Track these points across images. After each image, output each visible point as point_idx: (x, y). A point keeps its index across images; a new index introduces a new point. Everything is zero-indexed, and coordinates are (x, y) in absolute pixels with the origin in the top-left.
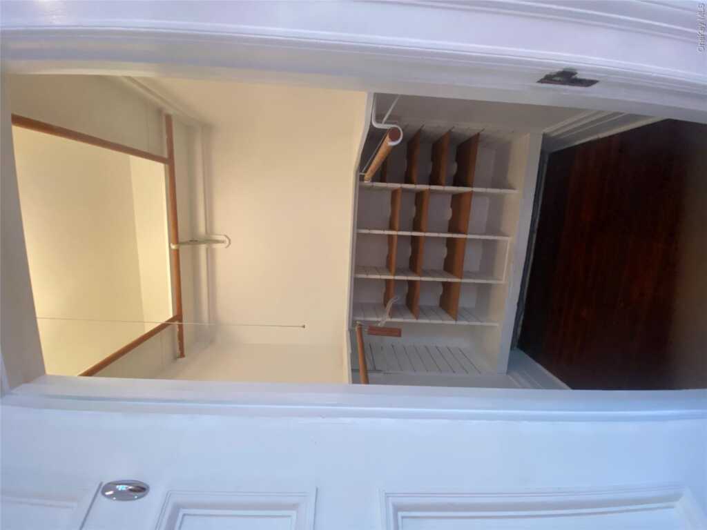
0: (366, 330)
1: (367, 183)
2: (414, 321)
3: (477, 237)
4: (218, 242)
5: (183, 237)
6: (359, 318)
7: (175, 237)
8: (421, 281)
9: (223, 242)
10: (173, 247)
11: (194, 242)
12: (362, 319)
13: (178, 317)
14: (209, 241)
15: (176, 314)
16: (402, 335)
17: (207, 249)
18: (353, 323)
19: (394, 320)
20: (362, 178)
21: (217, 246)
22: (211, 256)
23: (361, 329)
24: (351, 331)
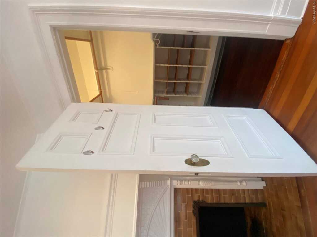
0: (158, 98)
1: (158, 47)
2: (174, 96)
3: (198, 66)
4: (109, 69)
5: (99, 68)
6: (157, 95)
7: (96, 68)
8: (177, 82)
9: (111, 69)
10: (96, 71)
11: (102, 69)
12: (158, 95)
13: (101, 94)
14: (107, 69)
15: (100, 93)
16: (169, 99)
17: (106, 72)
18: (154, 96)
19: (168, 95)
20: (156, 45)
21: (109, 71)
22: (107, 73)
23: (157, 98)
24: (154, 99)
